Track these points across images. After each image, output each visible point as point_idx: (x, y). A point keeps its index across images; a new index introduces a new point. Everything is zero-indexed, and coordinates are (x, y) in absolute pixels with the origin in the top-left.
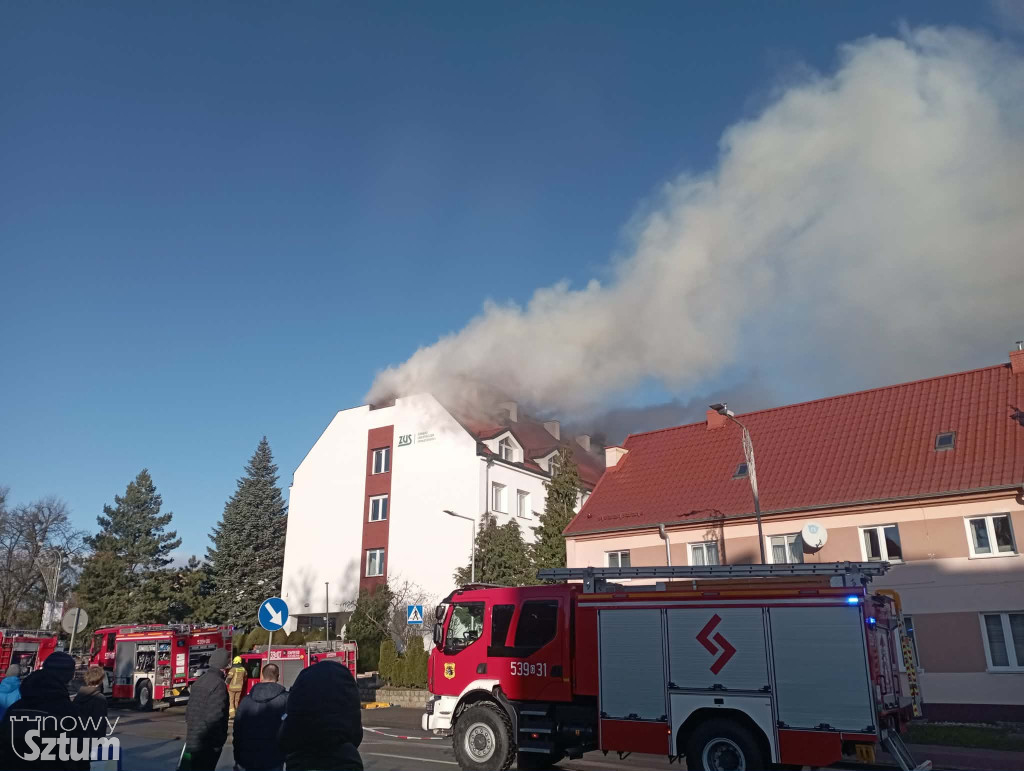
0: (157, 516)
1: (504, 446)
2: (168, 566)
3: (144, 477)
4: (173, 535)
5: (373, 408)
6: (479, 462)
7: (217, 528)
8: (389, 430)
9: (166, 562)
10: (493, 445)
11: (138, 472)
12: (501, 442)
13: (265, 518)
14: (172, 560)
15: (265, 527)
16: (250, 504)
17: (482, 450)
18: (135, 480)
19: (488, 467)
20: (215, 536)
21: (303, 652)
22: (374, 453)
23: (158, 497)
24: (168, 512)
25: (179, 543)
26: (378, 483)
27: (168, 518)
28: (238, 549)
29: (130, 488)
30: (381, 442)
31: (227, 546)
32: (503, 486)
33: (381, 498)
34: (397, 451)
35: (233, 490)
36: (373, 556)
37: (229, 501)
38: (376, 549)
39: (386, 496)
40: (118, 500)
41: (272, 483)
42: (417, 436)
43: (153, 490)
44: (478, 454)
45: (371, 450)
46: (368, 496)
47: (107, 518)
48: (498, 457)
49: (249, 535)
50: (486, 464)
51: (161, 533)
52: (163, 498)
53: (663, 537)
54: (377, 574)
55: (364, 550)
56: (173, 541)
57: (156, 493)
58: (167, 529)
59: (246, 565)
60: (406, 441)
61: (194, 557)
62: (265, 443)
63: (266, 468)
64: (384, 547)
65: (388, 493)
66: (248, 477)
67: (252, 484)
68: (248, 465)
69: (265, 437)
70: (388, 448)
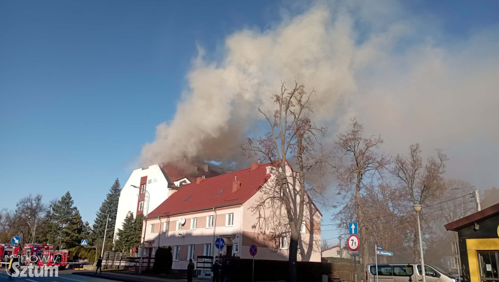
0: (71, 207)
3: (68, 194)
5: (143, 169)
6: (167, 190)
7: (99, 211)
8: (146, 177)
10: (177, 184)
11: (66, 193)
13: (113, 208)
16: (109, 203)
17: (170, 186)
20: (98, 214)
23: (73, 201)
24: (75, 206)
26: (142, 197)
27: (75, 208)
29: (62, 198)
30: (144, 180)
31: (100, 217)
33: (142, 202)
34: (148, 184)
35: (106, 198)
37: (104, 202)
40: (59, 202)
42: (153, 180)
43: (71, 198)
44: (168, 187)
45: (141, 184)
46: (139, 202)
53: (161, 220)
57: (71, 200)
60: (150, 182)
61: (87, 222)
62: (117, 180)
65: (144, 200)
66: (111, 193)
67: (110, 195)
68: (111, 189)
69: (118, 178)
70: (145, 184)
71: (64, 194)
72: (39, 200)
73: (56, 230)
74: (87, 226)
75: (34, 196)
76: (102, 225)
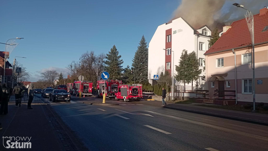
0: (118, 56)
1: (204, 31)
2: (122, 68)
3: (114, 47)
4: (122, 60)
5: (166, 24)
6: (195, 37)
7: (134, 58)
8: (171, 30)
9: (121, 67)
10: (200, 31)
11: (113, 46)
12: (203, 30)
13: (144, 56)
14: (122, 66)
15: (144, 58)
16: (140, 52)
17: (196, 33)
18: (112, 48)
19: (198, 38)
20: (134, 60)
21: (127, 86)
22: (167, 36)
23: (118, 51)
24: (120, 55)
25: (123, 62)
26: (168, 45)
27: (120, 56)
28: (138, 63)
29: (111, 50)
30: (169, 33)
31: (136, 63)
32: (204, 43)
33: (169, 49)
34: (173, 35)
35: (137, 49)
36: (168, 64)
37: (136, 52)
38: (169, 62)
39: (170, 48)
40: (109, 52)
41: (146, 47)
42: (178, 31)
43: (116, 50)
44: (194, 34)
45: (166, 36)
46: (166, 49)
47: (107, 57)
48: (202, 35)
49: (141, 60)
50: (197, 37)
51: (119, 60)
52: (119, 52)
53: (234, 53)
54: (169, 69)
55: (166, 63)
56: (122, 62)
57: (117, 51)
58: (120, 59)
59: (140, 67)
60: (175, 32)
61: (128, 66)
62: (143, 37)
63: (144, 43)
64: (170, 62)
65: (171, 47)
66: (140, 46)
67: (140, 47)
68: (140, 43)
69: (143, 35)
70: (171, 35)
71: (112, 47)
72: (93, 54)
73: (111, 71)
74: (129, 69)
75: (89, 53)
76: (138, 67)
